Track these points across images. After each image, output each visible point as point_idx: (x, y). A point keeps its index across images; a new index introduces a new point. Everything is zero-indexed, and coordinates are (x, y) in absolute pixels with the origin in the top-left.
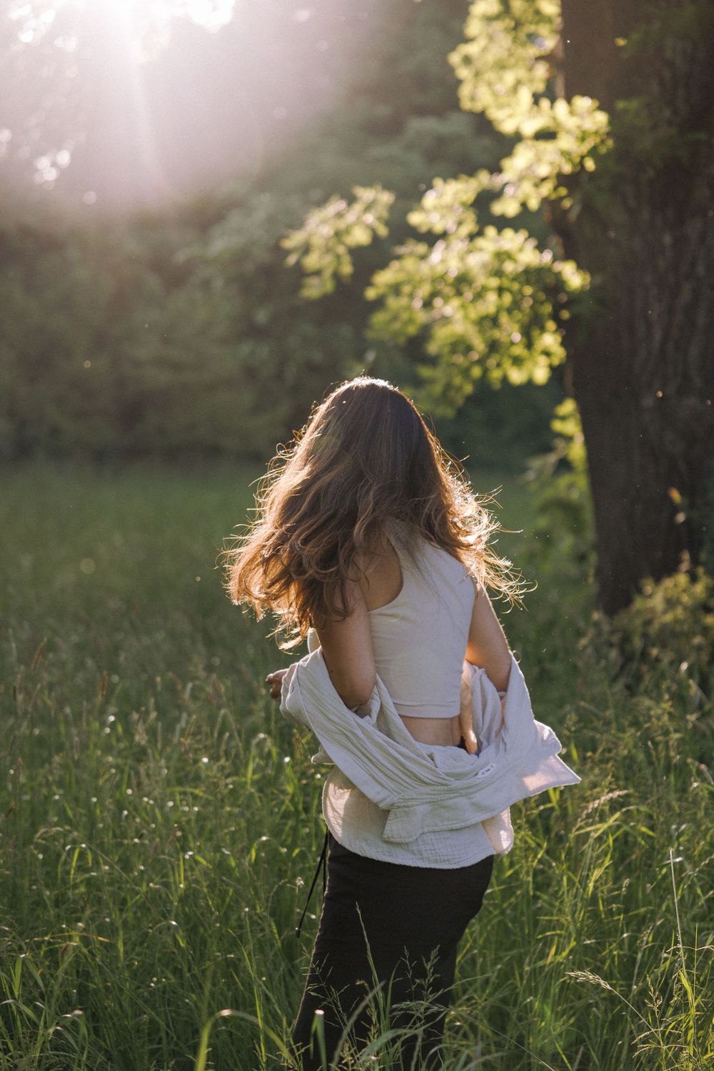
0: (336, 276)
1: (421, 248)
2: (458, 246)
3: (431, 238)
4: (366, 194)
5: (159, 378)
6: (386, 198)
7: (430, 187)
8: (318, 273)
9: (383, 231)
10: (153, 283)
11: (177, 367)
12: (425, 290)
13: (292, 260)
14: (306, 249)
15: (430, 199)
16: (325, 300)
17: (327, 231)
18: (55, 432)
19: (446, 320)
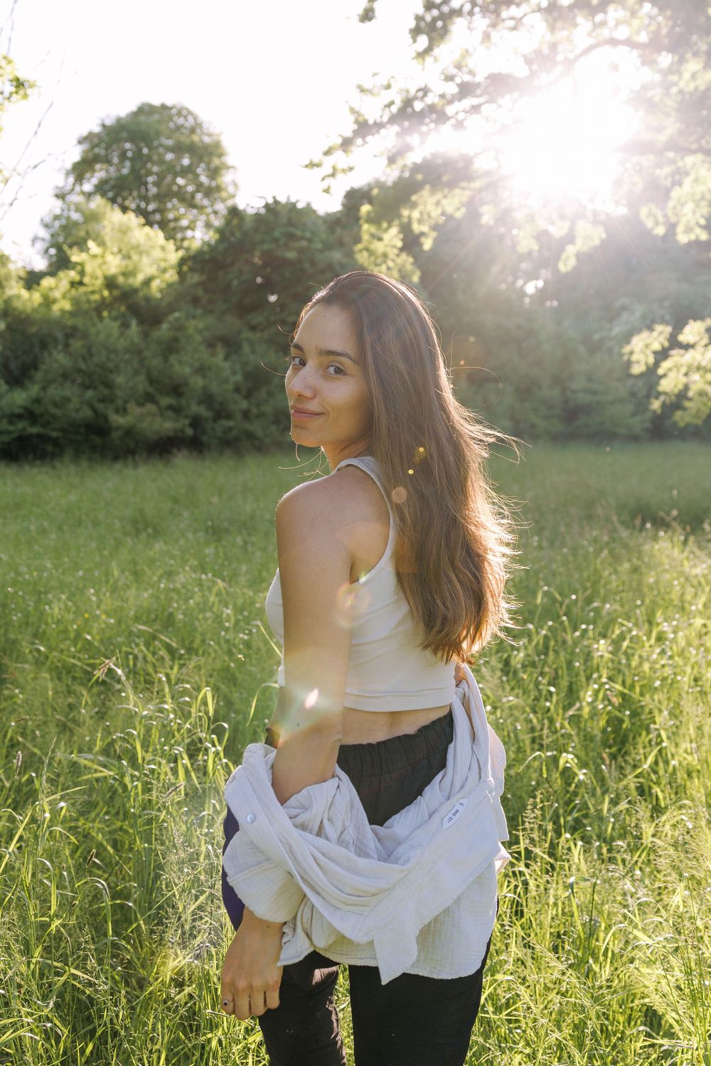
0: (646, 364)
1: (682, 351)
2: (700, 349)
3: (687, 347)
4: (659, 328)
5: (585, 399)
6: (668, 329)
7: (687, 324)
8: (638, 362)
9: (666, 344)
10: (582, 350)
11: (594, 393)
12: (684, 370)
13: (625, 358)
14: (631, 353)
15: (687, 329)
16: (642, 375)
17: (641, 345)
18: (533, 426)
19: (695, 382)
